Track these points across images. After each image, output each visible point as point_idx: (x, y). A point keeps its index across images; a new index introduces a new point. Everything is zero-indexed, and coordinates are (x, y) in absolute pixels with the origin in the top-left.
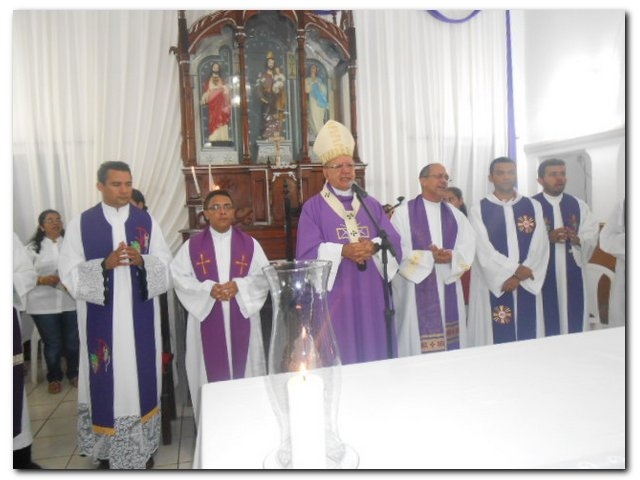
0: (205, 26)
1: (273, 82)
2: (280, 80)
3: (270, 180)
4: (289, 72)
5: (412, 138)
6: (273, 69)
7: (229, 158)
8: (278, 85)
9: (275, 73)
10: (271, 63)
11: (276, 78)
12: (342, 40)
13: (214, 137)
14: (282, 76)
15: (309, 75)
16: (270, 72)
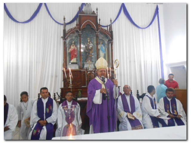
0: (70, 31)
1: (89, 46)
2: (91, 45)
3: (87, 74)
4: (94, 43)
5: (130, 62)
6: (89, 42)
7: (76, 67)
8: (90, 47)
9: (90, 44)
10: (89, 41)
11: (90, 45)
12: (109, 34)
13: (72, 61)
14: (92, 44)
15: (100, 44)
16: (88, 43)
